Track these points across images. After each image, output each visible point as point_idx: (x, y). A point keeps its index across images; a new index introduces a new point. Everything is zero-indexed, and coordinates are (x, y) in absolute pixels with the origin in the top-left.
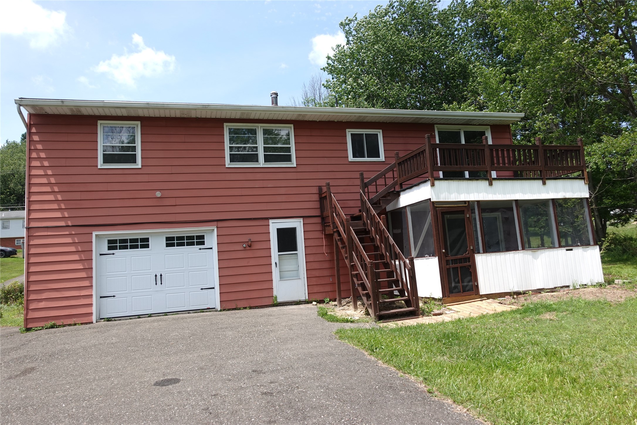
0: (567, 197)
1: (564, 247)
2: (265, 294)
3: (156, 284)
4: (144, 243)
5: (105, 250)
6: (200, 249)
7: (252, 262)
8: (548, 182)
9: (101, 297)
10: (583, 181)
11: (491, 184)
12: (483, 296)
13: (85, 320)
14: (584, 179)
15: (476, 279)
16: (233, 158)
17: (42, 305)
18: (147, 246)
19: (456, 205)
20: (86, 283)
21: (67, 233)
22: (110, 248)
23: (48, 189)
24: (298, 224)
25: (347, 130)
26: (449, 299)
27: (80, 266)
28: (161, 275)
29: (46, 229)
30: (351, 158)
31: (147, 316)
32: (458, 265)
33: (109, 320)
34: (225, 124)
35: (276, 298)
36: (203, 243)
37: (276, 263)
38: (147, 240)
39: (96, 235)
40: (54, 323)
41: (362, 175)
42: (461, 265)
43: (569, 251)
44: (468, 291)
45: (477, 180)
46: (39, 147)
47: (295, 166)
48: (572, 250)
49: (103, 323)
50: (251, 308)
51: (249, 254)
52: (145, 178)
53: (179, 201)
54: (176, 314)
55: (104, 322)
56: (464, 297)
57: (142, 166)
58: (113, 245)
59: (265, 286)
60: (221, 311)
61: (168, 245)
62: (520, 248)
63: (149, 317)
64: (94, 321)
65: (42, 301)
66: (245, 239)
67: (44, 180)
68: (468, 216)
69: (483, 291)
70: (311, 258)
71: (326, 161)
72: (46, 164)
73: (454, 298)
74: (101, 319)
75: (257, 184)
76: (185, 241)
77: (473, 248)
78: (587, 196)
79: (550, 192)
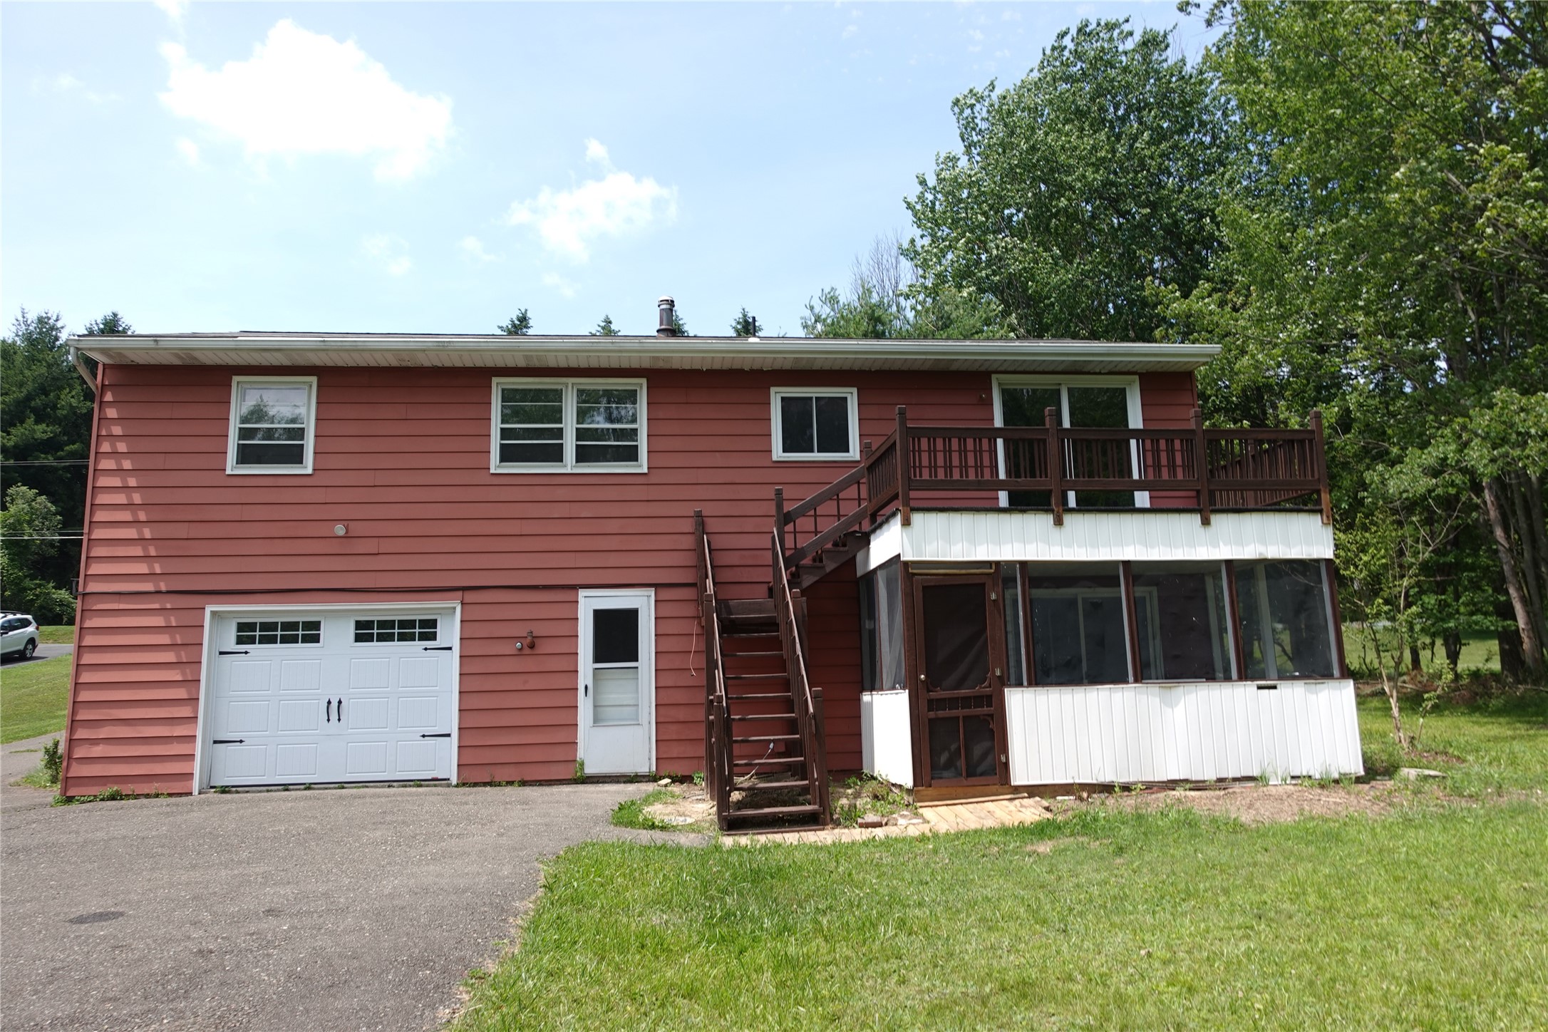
0: (1270, 556)
1: (1253, 679)
2: (559, 754)
3: (329, 720)
4: (310, 632)
5: (231, 645)
6: (426, 649)
7: (534, 682)
8: (1216, 519)
9: (215, 742)
10: (1319, 516)
11: (1059, 522)
12: (1021, 789)
13: (177, 787)
14: (1321, 511)
15: (1005, 749)
16: (508, 454)
17: (98, 751)
18: (316, 639)
19: (963, 571)
20: (185, 712)
21: (157, 606)
22: (240, 641)
23: (126, 516)
24: (642, 601)
25: (773, 390)
26: (930, 791)
27: (176, 675)
28: (340, 702)
29: (118, 596)
30: (778, 453)
31: (302, 787)
32: (960, 712)
33: (225, 790)
34: (495, 380)
35: (582, 764)
36: (433, 637)
37: (586, 687)
38: (316, 626)
39: (214, 613)
40: (117, 791)
41: (779, 492)
42: (967, 712)
43: (1266, 691)
44: (982, 774)
45: (1023, 511)
46: (117, 430)
47: (645, 470)
48: (1274, 687)
49: (212, 795)
50: (524, 783)
51: (529, 664)
52: (319, 496)
53: (386, 546)
54: (363, 787)
55: (216, 795)
56: (970, 789)
57: (314, 470)
58: (248, 633)
59: (560, 736)
60: (457, 786)
61: (359, 638)
62: (1131, 678)
63: (305, 789)
64: (196, 792)
65: (98, 744)
66: (521, 630)
67: (121, 498)
68: (993, 597)
69: (1019, 776)
70: (669, 680)
71: (719, 460)
72: (127, 464)
73: (944, 791)
74: (212, 787)
75: (558, 511)
76: (396, 631)
77: (1002, 672)
78: (1328, 553)
79: (1221, 544)
